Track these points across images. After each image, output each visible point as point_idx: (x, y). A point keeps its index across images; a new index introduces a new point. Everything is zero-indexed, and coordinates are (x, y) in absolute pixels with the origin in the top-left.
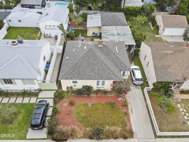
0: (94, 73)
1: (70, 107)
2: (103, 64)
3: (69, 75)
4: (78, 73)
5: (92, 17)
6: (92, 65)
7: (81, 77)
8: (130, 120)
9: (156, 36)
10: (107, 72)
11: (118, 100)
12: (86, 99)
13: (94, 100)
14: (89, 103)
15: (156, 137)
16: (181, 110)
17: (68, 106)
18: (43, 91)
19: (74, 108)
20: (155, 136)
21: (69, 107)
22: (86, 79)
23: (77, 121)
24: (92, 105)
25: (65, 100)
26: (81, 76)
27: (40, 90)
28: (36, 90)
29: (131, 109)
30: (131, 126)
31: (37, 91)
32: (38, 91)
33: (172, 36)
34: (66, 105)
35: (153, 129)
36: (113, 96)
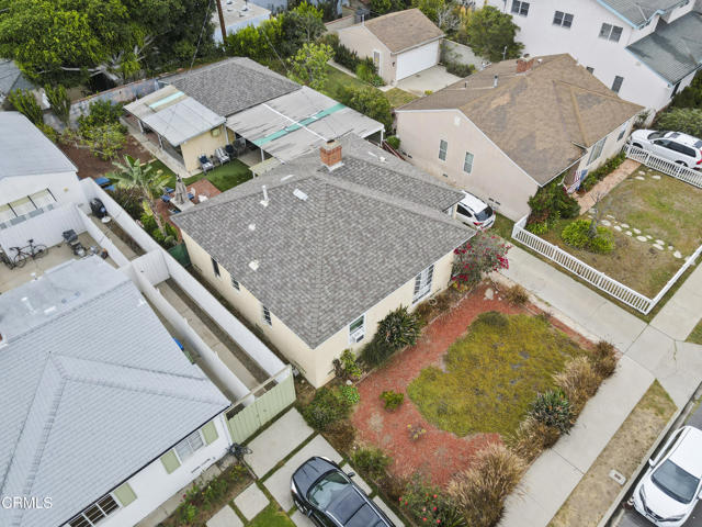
0: (399, 256)
1: (401, 416)
2: (398, 214)
3: (332, 310)
4: (355, 287)
5: (154, 106)
6: (373, 236)
7: (374, 292)
8: (566, 326)
9: (383, 89)
10: (426, 230)
11: (489, 300)
12: (410, 359)
13: (435, 345)
14: (433, 364)
15: (648, 318)
16: (618, 228)
17: (386, 420)
18: (250, 445)
19: (410, 408)
20: (645, 321)
21: (394, 419)
22: (393, 290)
23: (465, 435)
24: (447, 360)
25: (360, 410)
26: (369, 289)
27: (238, 451)
28: (219, 464)
29: (540, 300)
30: (583, 339)
31: (226, 464)
32: (232, 460)
33: (418, 76)
34: (376, 421)
35: (624, 308)
36: (466, 297)
